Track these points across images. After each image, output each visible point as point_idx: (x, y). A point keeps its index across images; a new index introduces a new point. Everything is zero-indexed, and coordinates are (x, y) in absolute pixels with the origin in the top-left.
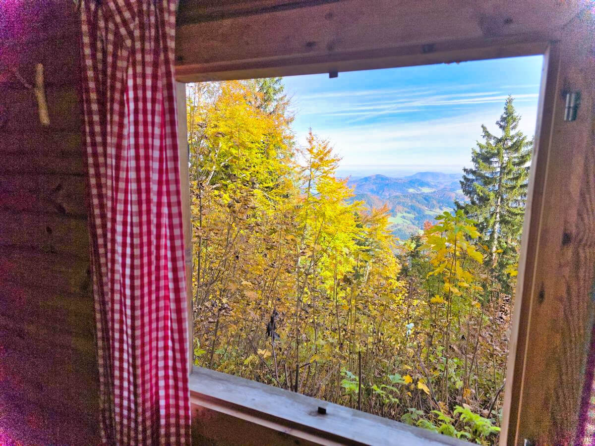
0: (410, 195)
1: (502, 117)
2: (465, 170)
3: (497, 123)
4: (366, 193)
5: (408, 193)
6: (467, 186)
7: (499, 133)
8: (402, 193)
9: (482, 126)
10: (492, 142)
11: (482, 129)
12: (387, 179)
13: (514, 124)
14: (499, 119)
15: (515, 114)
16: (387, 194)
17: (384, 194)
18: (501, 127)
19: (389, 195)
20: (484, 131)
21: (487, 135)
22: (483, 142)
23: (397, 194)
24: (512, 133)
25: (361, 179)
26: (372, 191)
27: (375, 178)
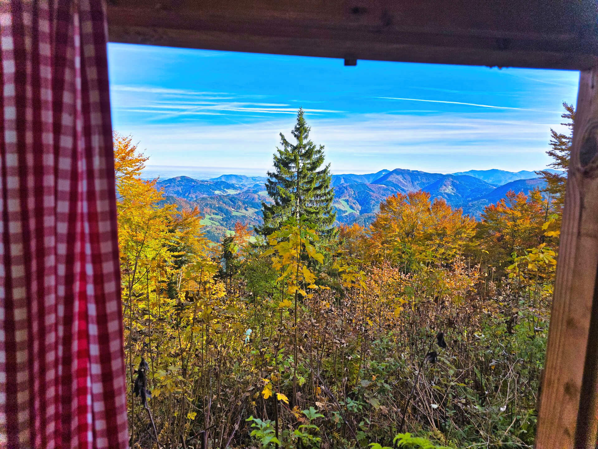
0: (217, 197)
1: (296, 127)
2: (269, 174)
3: (292, 133)
4: (172, 195)
5: (214, 194)
6: (271, 188)
7: (294, 142)
8: (209, 195)
9: (281, 134)
10: (289, 149)
11: (280, 137)
12: (192, 180)
13: (306, 134)
14: (293, 129)
15: (306, 126)
16: (194, 196)
17: (190, 196)
18: (295, 136)
19: (196, 197)
20: (282, 139)
21: (285, 143)
22: (282, 148)
23: (204, 196)
24: (305, 142)
25: (165, 181)
26: (177, 193)
27: (180, 179)
